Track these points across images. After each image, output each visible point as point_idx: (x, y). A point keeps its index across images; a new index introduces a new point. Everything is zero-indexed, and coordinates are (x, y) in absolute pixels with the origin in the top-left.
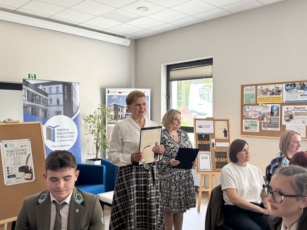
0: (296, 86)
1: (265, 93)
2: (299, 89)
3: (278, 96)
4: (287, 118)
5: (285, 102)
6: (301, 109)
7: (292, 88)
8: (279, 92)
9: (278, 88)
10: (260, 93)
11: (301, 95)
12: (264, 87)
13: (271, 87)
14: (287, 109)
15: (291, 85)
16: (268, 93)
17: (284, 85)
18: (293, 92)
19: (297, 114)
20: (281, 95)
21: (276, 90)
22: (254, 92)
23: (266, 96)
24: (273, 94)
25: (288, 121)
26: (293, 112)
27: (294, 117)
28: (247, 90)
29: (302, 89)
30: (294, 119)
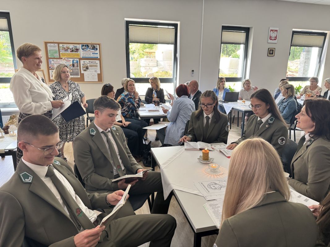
0: (89, 47)
1: (66, 50)
2: (91, 49)
3: (76, 53)
4: (84, 69)
5: (82, 58)
6: (94, 63)
7: (86, 48)
8: (77, 50)
9: (76, 47)
10: (62, 50)
11: (93, 54)
12: (65, 46)
13: (71, 46)
14: (84, 62)
15: (86, 46)
16: (69, 50)
17: (80, 45)
18: (87, 51)
19: (91, 66)
20: (79, 53)
21: (75, 48)
22: (57, 48)
23: (67, 53)
24: (72, 51)
25: (85, 70)
26: (88, 64)
27: (89, 68)
28: (51, 46)
29: (93, 49)
30: (89, 69)
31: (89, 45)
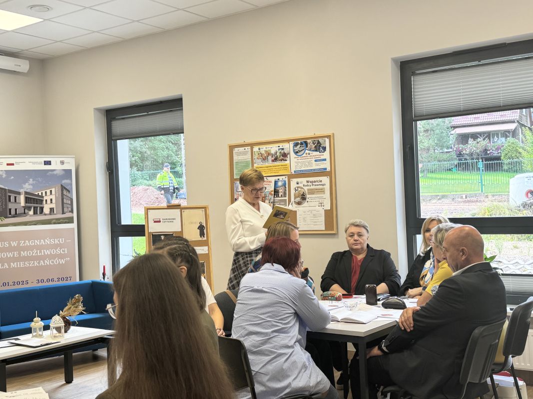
0: (309, 146)
1: (265, 159)
2: (313, 151)
3: (283, 163)
6: (317, 183)
8: (285, 155)
9: (283, 149)
10: (258, 158)
11: (316, 161)
12: (264, 148)
13: (274, 149)
14: (298, 183)
15: (302, 144)
16: (270, 158)
17: (292, 144)
18: (304, 155)
19: (312, 192)
20: (288, 162)
21: (280, 153)
22: (248, 157)
23: (267, 164)
24: (276, 159)
25: (299, 203)
26: (306, 188)
29: (316, 151)
30: (307, 200)
31: (308, 141)
